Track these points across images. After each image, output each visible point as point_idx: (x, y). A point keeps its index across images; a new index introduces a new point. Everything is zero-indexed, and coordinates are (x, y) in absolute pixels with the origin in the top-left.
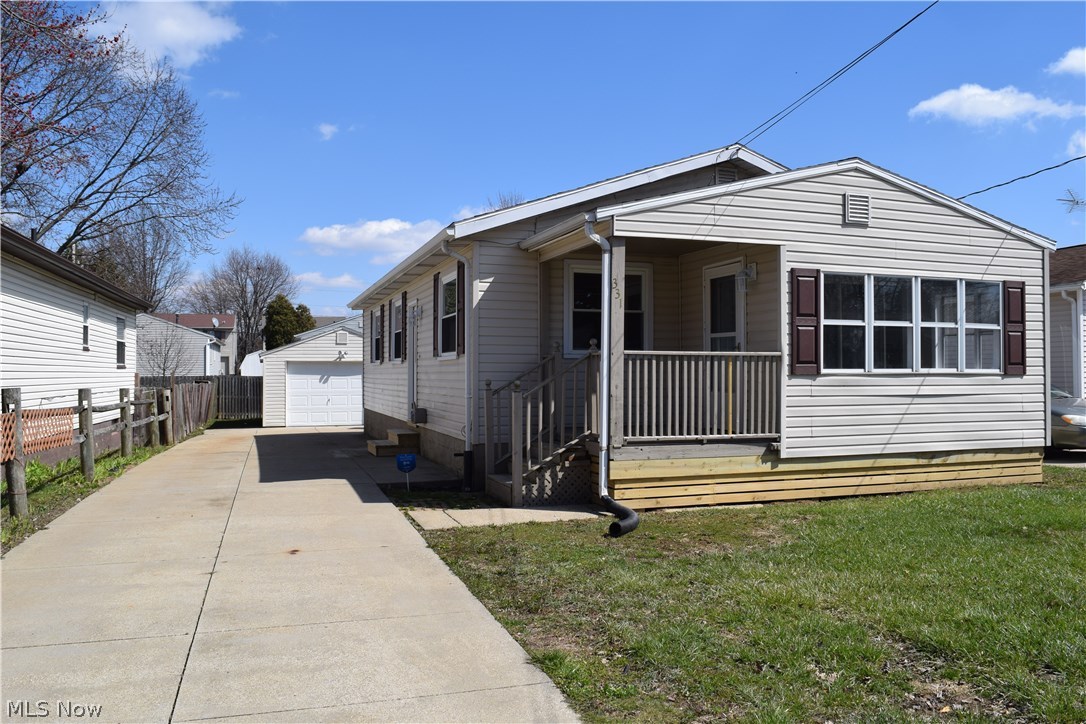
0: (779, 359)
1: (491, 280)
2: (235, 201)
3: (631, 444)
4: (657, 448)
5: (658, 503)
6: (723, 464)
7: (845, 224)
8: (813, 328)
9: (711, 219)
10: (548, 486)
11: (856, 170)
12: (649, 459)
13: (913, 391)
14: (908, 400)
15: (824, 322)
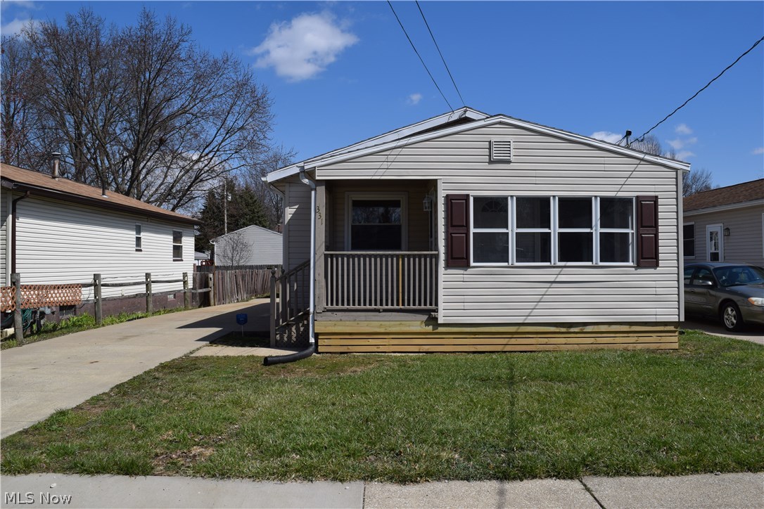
0: (437, 257)
1: (297, 207)
2: (293, 153)
3: (328, 311)
4: (347, 313)
5: (348, 349)
6: (395, 326)
7: (491, 162)
8: (464, 235)
9: (385, 165)
10: (294, 335)
11: (500, 123)
12: (341, 320)
13: (552, 278)
14: (548, 285)
15: (472, 230)
